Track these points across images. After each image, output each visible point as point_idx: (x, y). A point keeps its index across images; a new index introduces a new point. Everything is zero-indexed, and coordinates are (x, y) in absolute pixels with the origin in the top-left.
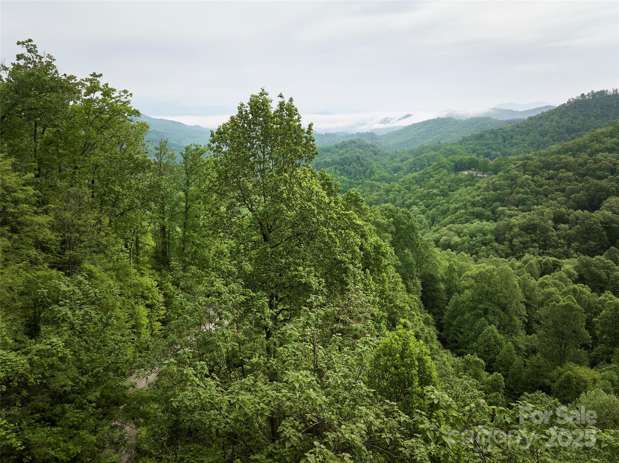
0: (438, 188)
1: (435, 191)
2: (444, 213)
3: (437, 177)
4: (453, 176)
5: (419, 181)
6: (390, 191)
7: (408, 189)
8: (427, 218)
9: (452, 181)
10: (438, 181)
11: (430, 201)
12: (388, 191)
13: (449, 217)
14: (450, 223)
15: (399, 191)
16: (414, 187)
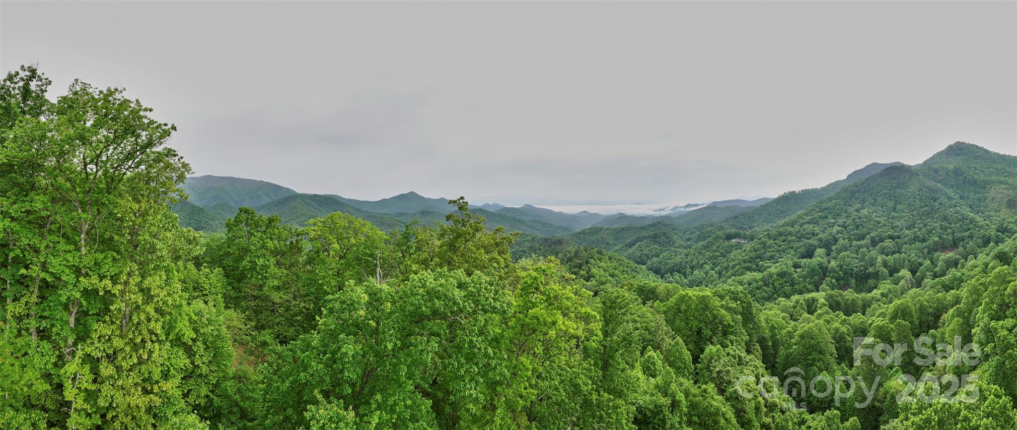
0: (719, 251)
1: (718, 254)
2: (726, 268)
3: (717, 244)
4: (727, 243)
5: (706, 247)
6: (688, 255)
7: (699, 253)
8: (716, 272)
9: (727, 246)
10: (719, 247)
11: (715, 261)
12: (687, 255)
13: (731, 271)
14: (732, 275)
15: (694, 255)
16: (703, 252)
